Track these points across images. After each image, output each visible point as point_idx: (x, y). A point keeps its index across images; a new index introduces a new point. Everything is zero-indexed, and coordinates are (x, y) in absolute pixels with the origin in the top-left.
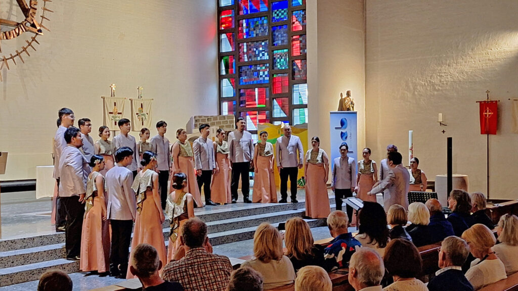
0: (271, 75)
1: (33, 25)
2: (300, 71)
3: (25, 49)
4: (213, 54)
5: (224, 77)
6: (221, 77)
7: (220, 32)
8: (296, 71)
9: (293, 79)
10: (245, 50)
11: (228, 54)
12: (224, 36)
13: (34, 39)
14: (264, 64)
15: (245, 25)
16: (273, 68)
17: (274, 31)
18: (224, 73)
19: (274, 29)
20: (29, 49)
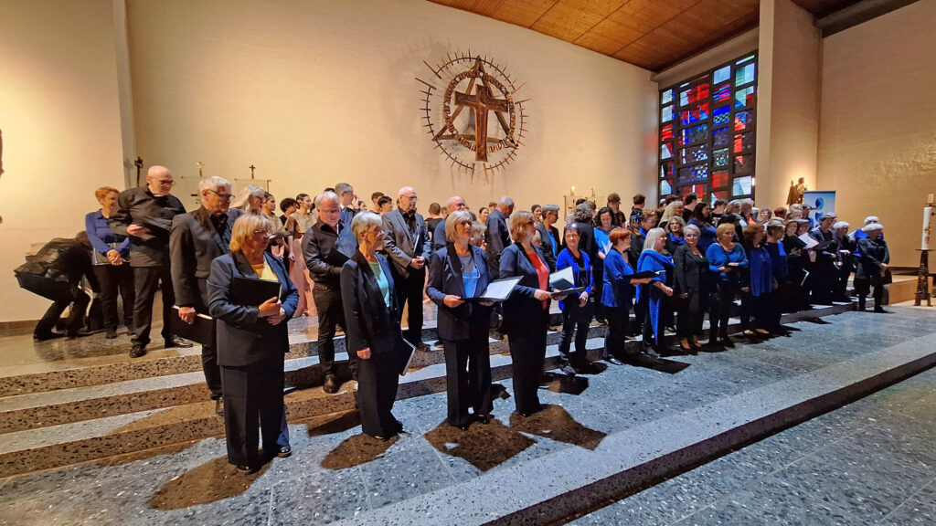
0: (709, 173)
1: (512, 141)
2: (741, 166)
3: (506, 160)
4: (654, 161)
5: (663, 179)
6: (660, 180)
7: (660, 144)
8: (737, 167)
9: (734, 173)
10: (684, 155)
11: (667, 160)
12: (664, 146)
13: (513, 152)
14: (702, 164)
15: (684, 134)
16: (712, 166)
17: (713, 134)
18: (663, 176)
19: (714, 132)
20: (509, 160)
